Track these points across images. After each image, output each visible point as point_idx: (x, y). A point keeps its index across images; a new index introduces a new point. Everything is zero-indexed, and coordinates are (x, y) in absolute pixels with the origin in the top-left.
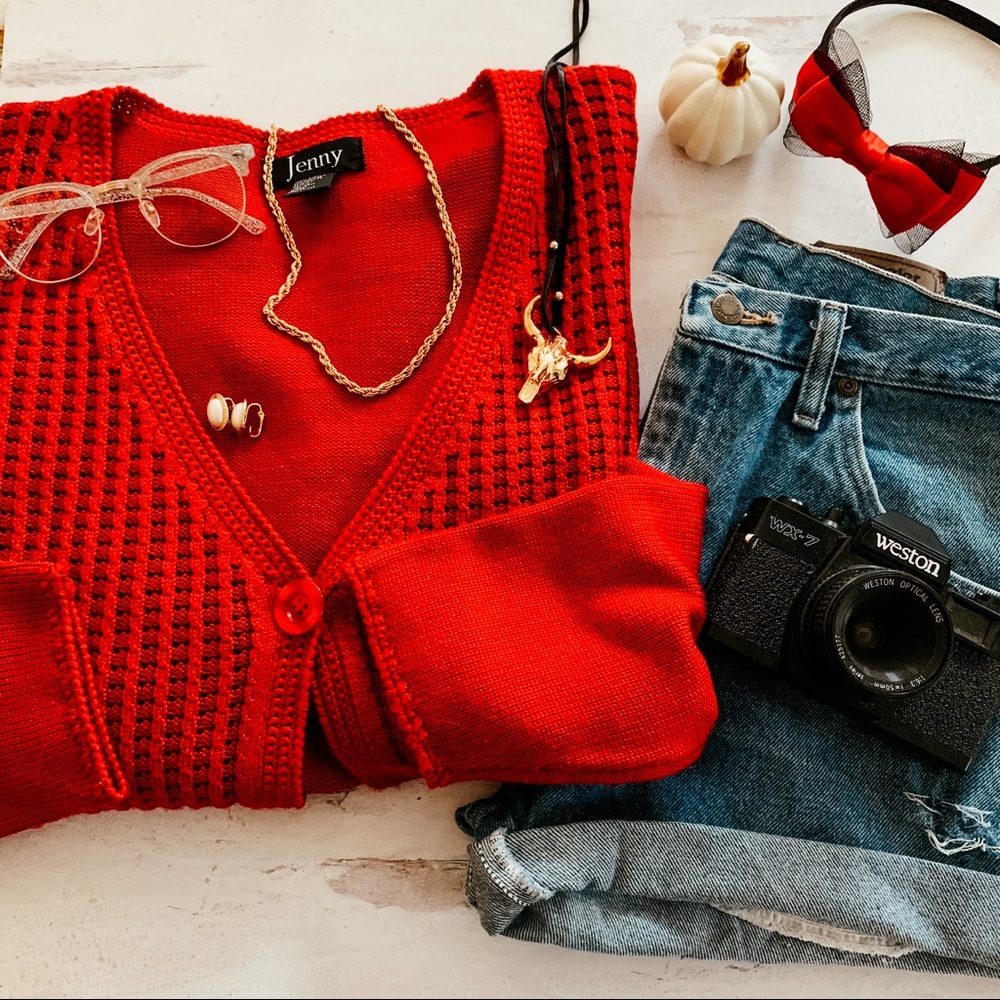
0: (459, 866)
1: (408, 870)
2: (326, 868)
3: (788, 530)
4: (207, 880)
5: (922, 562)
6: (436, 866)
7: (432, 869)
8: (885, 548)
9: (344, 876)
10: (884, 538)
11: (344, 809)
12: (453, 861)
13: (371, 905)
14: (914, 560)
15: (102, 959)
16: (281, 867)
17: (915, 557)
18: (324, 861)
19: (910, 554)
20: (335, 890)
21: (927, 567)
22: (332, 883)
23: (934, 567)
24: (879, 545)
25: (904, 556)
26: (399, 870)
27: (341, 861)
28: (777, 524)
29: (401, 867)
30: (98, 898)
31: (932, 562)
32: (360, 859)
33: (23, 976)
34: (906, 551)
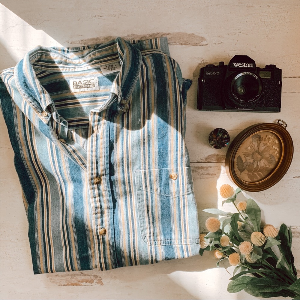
0: (172, 43)
1: (185, 43)
2: (207, 43)
3: (211, 73)
4: (237, 41)
5: (247, 65)
6: (178, 44)
7: (179, 43)
8: (237, 66)
9: (202, 41)
10: (236, 64)
11: (202, 58)
12: (173, 45)
13: (195, 34)
14: (245, 66)
15: (264, 22)
16: (218, 44)
17: (245, 65)
18: (207, 45)
19: (244, 65)
20: (204, 38)
21: (249, 66)
22: (205, 40)
23: (251, 65)
24: (235, 66)
25: (243, 66)
26: (187, 43)
27: (203, 45)
28: (208, 73)
29: (187, 44)
30: (266, 37)
31: (250, 64)
32: (198, 46)
33: (284, 18)
34: (243, 64)
